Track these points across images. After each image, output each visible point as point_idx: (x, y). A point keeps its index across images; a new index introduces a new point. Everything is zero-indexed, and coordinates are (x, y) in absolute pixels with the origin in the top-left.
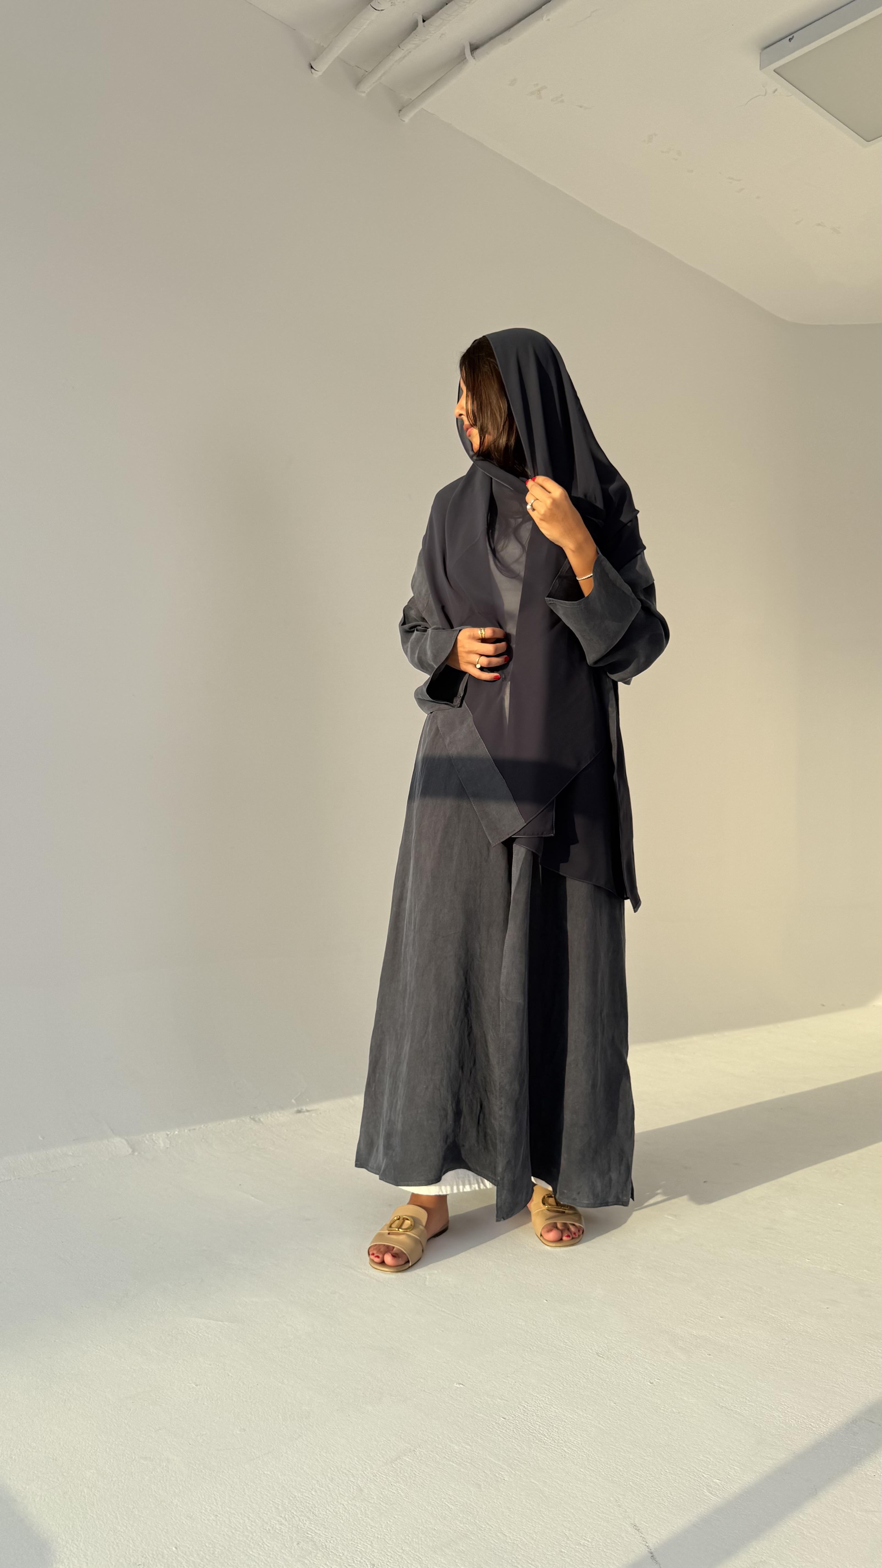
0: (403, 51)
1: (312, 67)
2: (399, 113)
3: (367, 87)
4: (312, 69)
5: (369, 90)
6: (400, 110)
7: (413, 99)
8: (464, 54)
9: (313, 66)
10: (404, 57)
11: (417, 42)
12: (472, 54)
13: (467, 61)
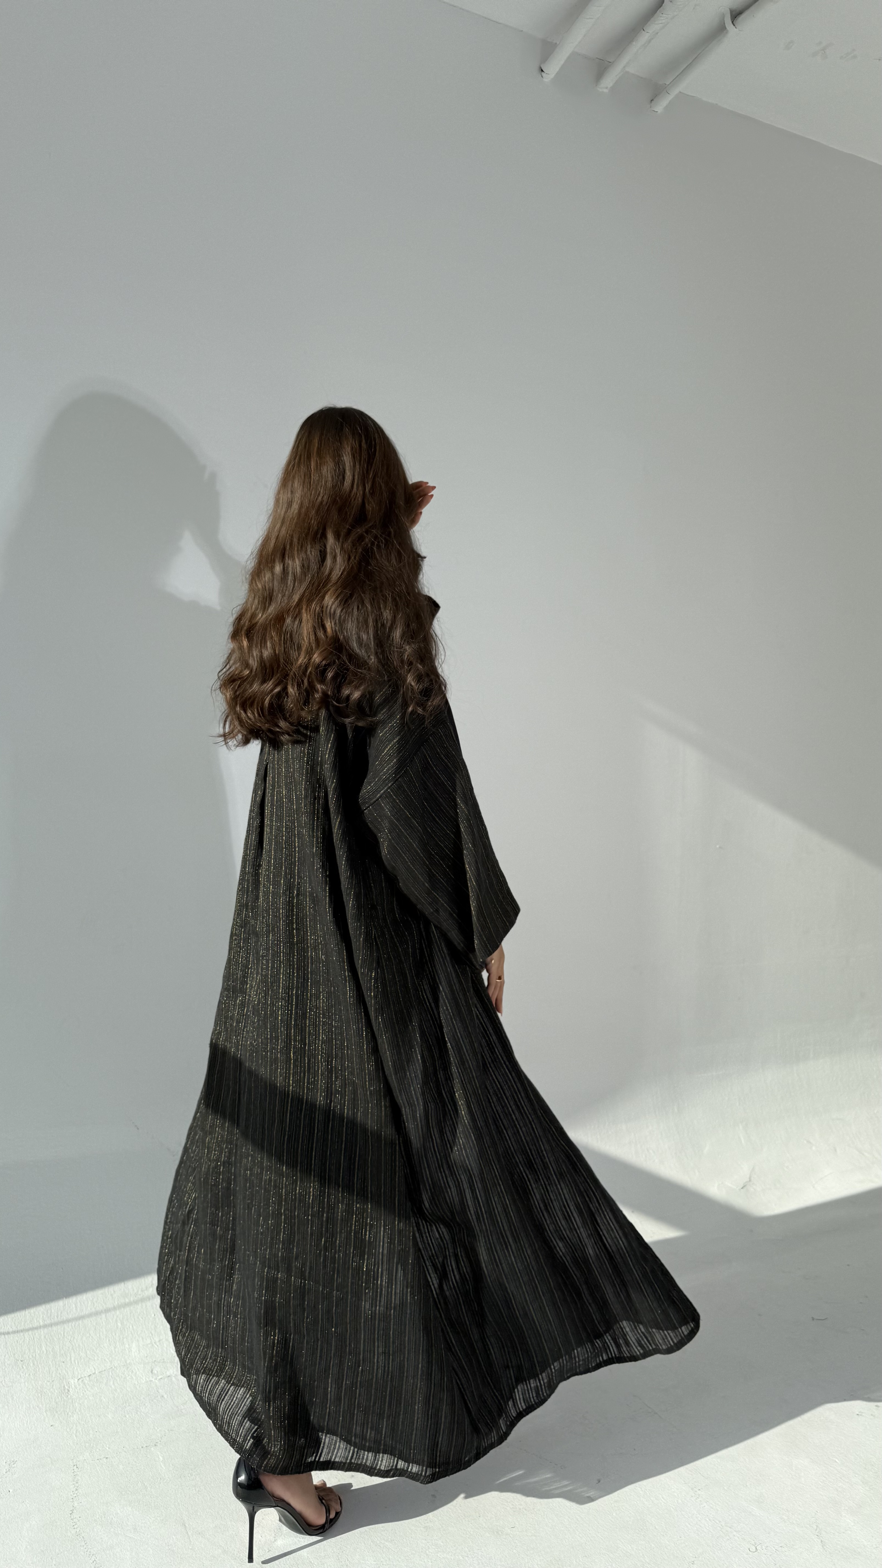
0: (648, 35)
1: (542, 71)
2: (652, 101)
3: (608, 81)
4: (543, 73)
5: (611, 85)
6: (653, 99)
7: (667, 83)
8: (724, 23)
9: (544, 70)
10: (649, 41)
11: (663, 21)
12: (732, 22)
13: (727, 32)
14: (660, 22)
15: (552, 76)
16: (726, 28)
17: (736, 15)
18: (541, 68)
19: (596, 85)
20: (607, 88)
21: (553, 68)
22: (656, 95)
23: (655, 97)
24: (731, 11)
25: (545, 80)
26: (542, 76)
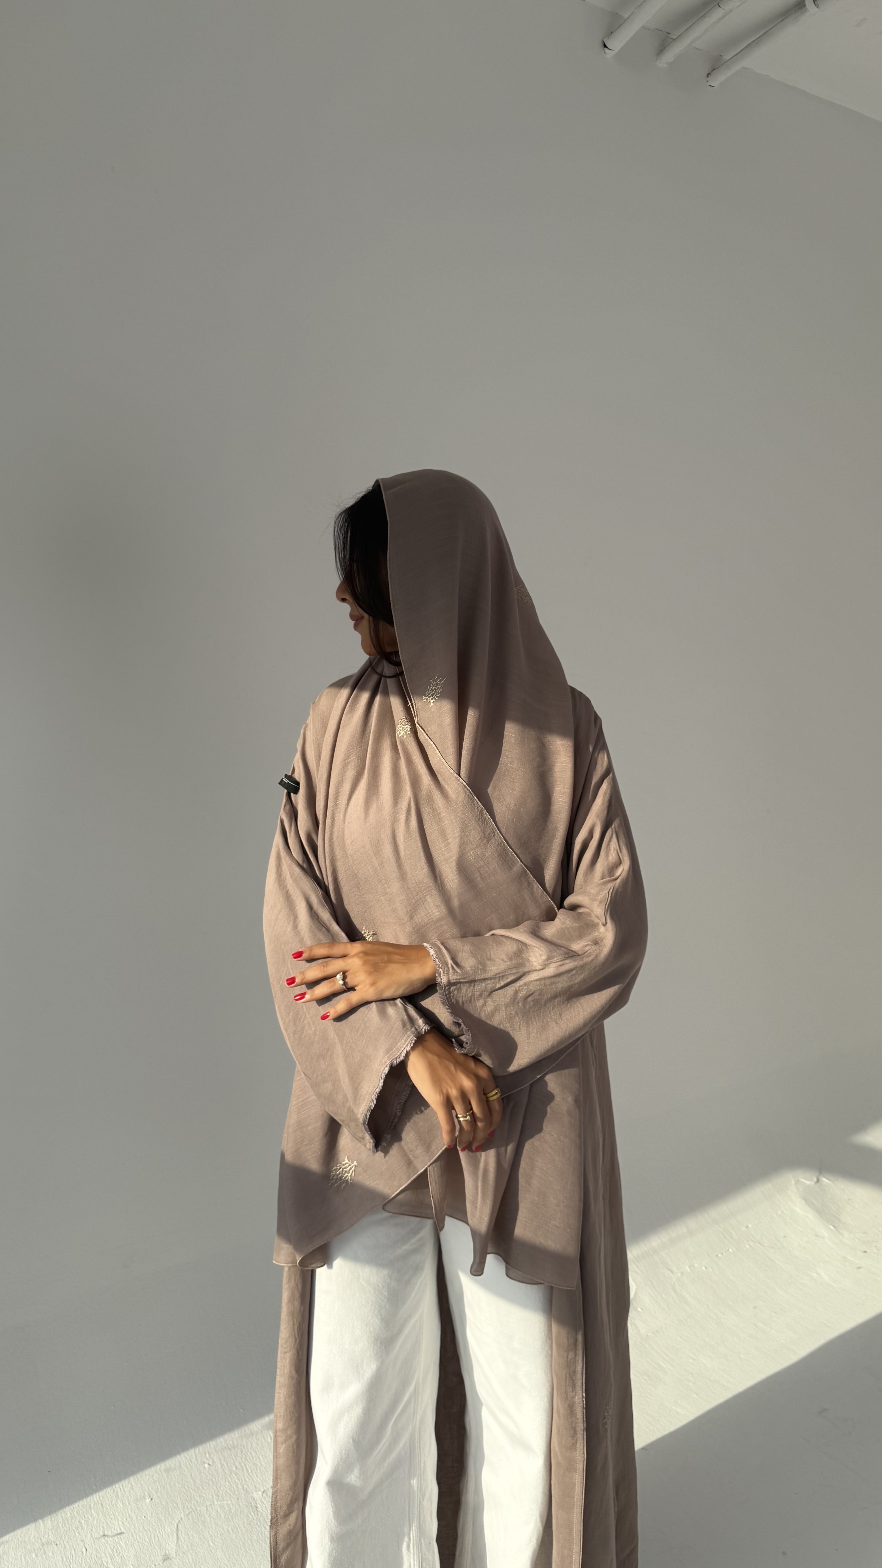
0: (722, 11)
1: (605, 46)
2: (708, 77)
3: (669, 56)
4: (605, 49)
5: (673, 60)
6: (708, 75)
7: (729, 58)
8: (804, 2)
9: (607, 46)
10: (724, 16)
12: (814, 2)
13: (806, 11)
15: (615, 52)
16: (805, 5)
18: (604, 42)
19: (656, 60)
20: (667, 64)
21: (616, 45)
22: (714, 69)
23: (712, 71)
25: (608, 56)
26: (605, 53)
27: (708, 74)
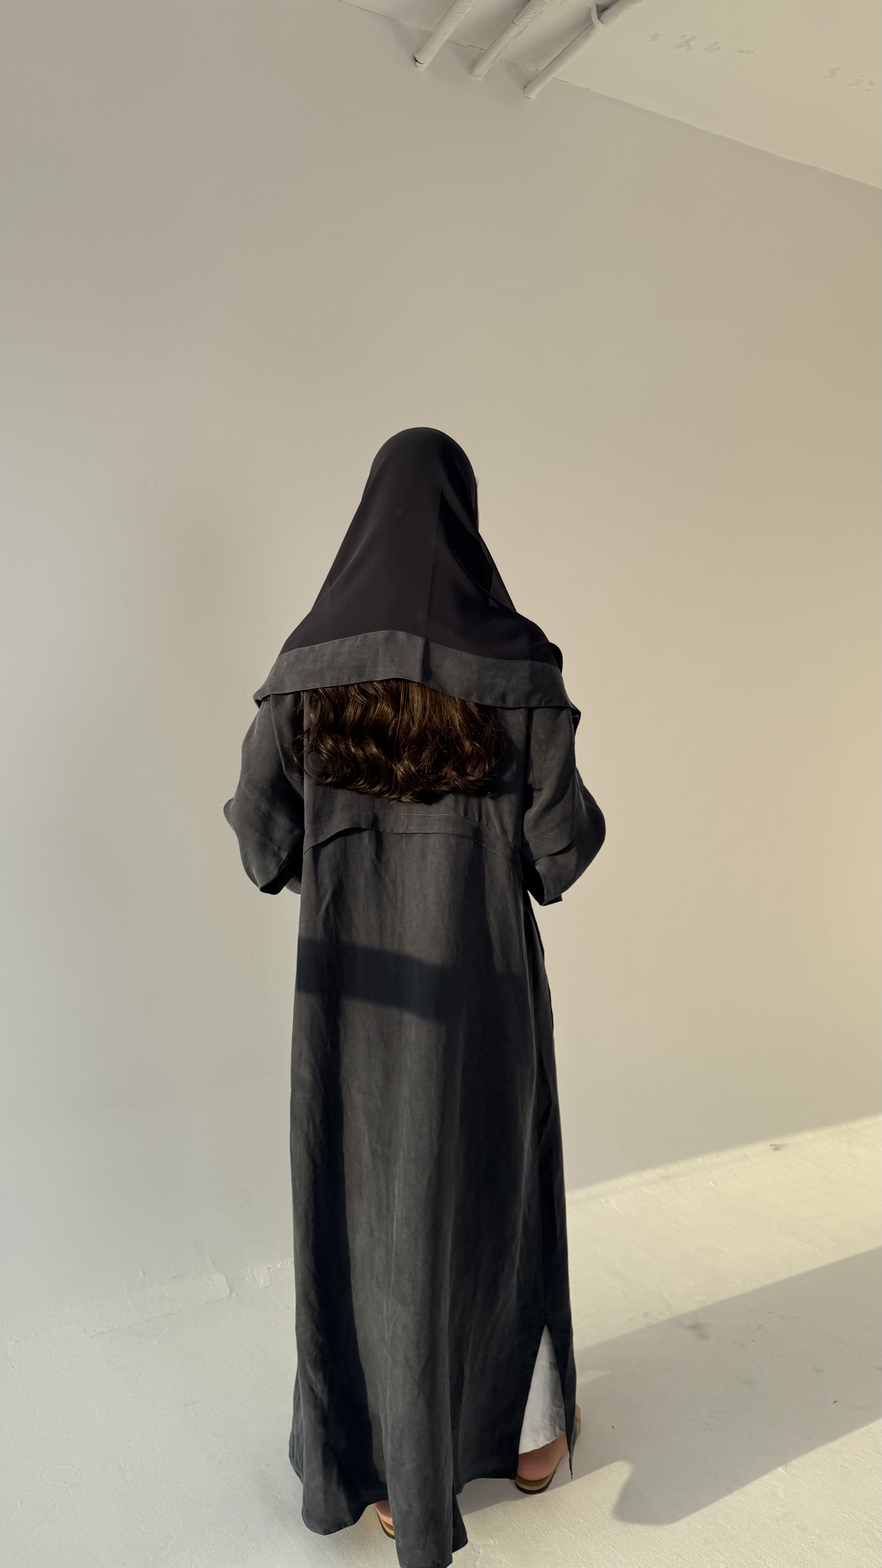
0: (517, 28)
2: (524, 89)
3: (482, 70)
4: (417, 63)
5: (485, 73)
7: (541, 71)
8: (591, 18)
9: (417, 59)
10: (520, 33)
11: (532, 16)
12: (598, 17)
13: (594, 27)
14: (530, 16)
15: (425, 66)
16: (592, 23)
17: (602, 10)
18: (414, 57)
19: (470, 73)
20: (480, 76)
21: (426, 59)
22: (530, 82)
23: (528, 84)
24: (597, 6)
25: (419, 69)
26: (416, 66)
27: (525, 87)
